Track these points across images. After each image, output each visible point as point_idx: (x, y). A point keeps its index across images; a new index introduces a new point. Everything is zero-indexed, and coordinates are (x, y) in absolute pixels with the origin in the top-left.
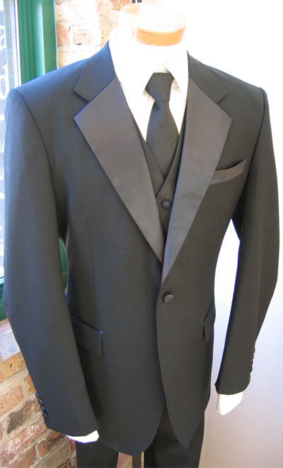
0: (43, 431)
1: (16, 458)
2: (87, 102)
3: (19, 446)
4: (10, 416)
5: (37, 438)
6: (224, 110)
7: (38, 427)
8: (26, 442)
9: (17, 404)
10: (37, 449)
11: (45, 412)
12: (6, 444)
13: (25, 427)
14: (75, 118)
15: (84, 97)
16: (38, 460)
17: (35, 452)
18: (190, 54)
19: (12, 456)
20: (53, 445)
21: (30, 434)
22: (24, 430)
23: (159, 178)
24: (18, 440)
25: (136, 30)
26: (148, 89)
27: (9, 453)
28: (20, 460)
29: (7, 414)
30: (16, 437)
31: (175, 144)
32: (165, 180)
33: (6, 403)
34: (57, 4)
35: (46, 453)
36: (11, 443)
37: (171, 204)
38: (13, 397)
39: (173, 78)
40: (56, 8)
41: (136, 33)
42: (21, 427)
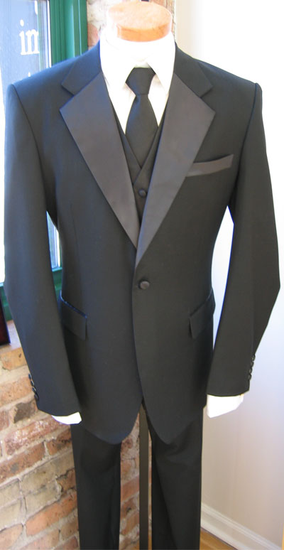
0: (52, 428)
1: (23, 449)
2: (72, 95)
3: (26, 438)
4: (17, 406)
5: (46, 434)
6: (208, 104)
7: (47, 424)
8: (34, 436)
9: (25, 396)
10: (45, 446)
11: (36, 393)
12: (12, 433)
13: (33, 420)
14: (61, 111)
15: (71, 91)
16: (46, 458)
17: (44, 449)
18: (178, 46)
19: (18, 446)
20: (64, 446)
21: (38, 429)
22: (32, 424)
23: (136, 167)
24: (25, 432)
25: (120, 28)
26: (127, 82)
27: (15, 442)
28: (27, 452)
29: (14, 404)
30: (23, 428)
31: (153, 136)
32: (141, 168)
33: (14, 392)
34: (90, 4)
35: (56, 452)
36: (18, 433)
37: (147, 193)
38: (21, 388)
39: (154, 74)
40: (89, 7)
41: (121, 31)
42: (29, 420)
